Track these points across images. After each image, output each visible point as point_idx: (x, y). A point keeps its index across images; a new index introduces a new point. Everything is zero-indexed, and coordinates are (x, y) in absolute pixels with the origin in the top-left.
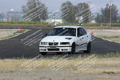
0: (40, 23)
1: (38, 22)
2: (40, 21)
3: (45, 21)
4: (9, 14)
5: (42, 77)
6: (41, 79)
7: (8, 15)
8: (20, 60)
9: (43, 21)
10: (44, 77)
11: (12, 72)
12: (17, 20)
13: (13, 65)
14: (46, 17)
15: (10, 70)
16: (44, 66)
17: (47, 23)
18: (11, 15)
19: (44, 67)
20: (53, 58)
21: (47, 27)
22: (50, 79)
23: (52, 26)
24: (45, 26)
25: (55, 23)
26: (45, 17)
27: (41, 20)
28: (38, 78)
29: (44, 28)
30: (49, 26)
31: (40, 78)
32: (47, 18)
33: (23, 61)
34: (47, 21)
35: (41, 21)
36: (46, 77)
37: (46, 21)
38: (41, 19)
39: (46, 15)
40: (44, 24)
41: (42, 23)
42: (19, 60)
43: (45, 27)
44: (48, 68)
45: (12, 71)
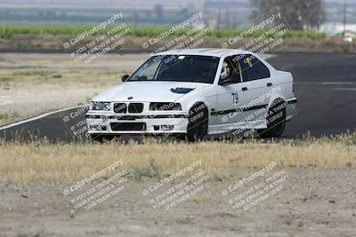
0: (300, 36)
1: (296, 32)
2: (302, 29)
3: (316, 28)
4: (209, 9)
5: (309, 195)
6: (305, 200)
7: (205, 12)
8: (243, 145)
9: (310, 28)
10: (315, 196)
11: (221, 180)
12: (234, 27)
13: (222, 159)
14: (321, 17)
15: (212, 176)
16: (314, 163)
17: (324, 35)
18: (216, 10)
19: (315, 166)
20: (341, 137)
21: (322, 46)
22: (333, 202)
23: (338, 42)
24: (318, 43)
25: (346, 34)
26: (318, 19)
27: (305, 27)
28: (296, 199)
29: (312, 51)
30: (329, 44)
31: (303, 198)
32: (324, 21)
33: (253, 148)
34: (322, 29)
35: (306, 31)
36: (320, 195)
37: (318, 28)
38: (303, 25)
39: (318, 13)
40: (313, 39)
41: (309, 36)
42: (240, 145)
43: (316, 47)
44: (326, 167)
45: (221, 177)
